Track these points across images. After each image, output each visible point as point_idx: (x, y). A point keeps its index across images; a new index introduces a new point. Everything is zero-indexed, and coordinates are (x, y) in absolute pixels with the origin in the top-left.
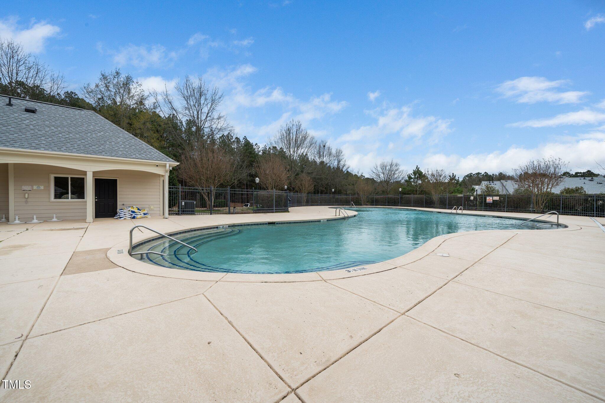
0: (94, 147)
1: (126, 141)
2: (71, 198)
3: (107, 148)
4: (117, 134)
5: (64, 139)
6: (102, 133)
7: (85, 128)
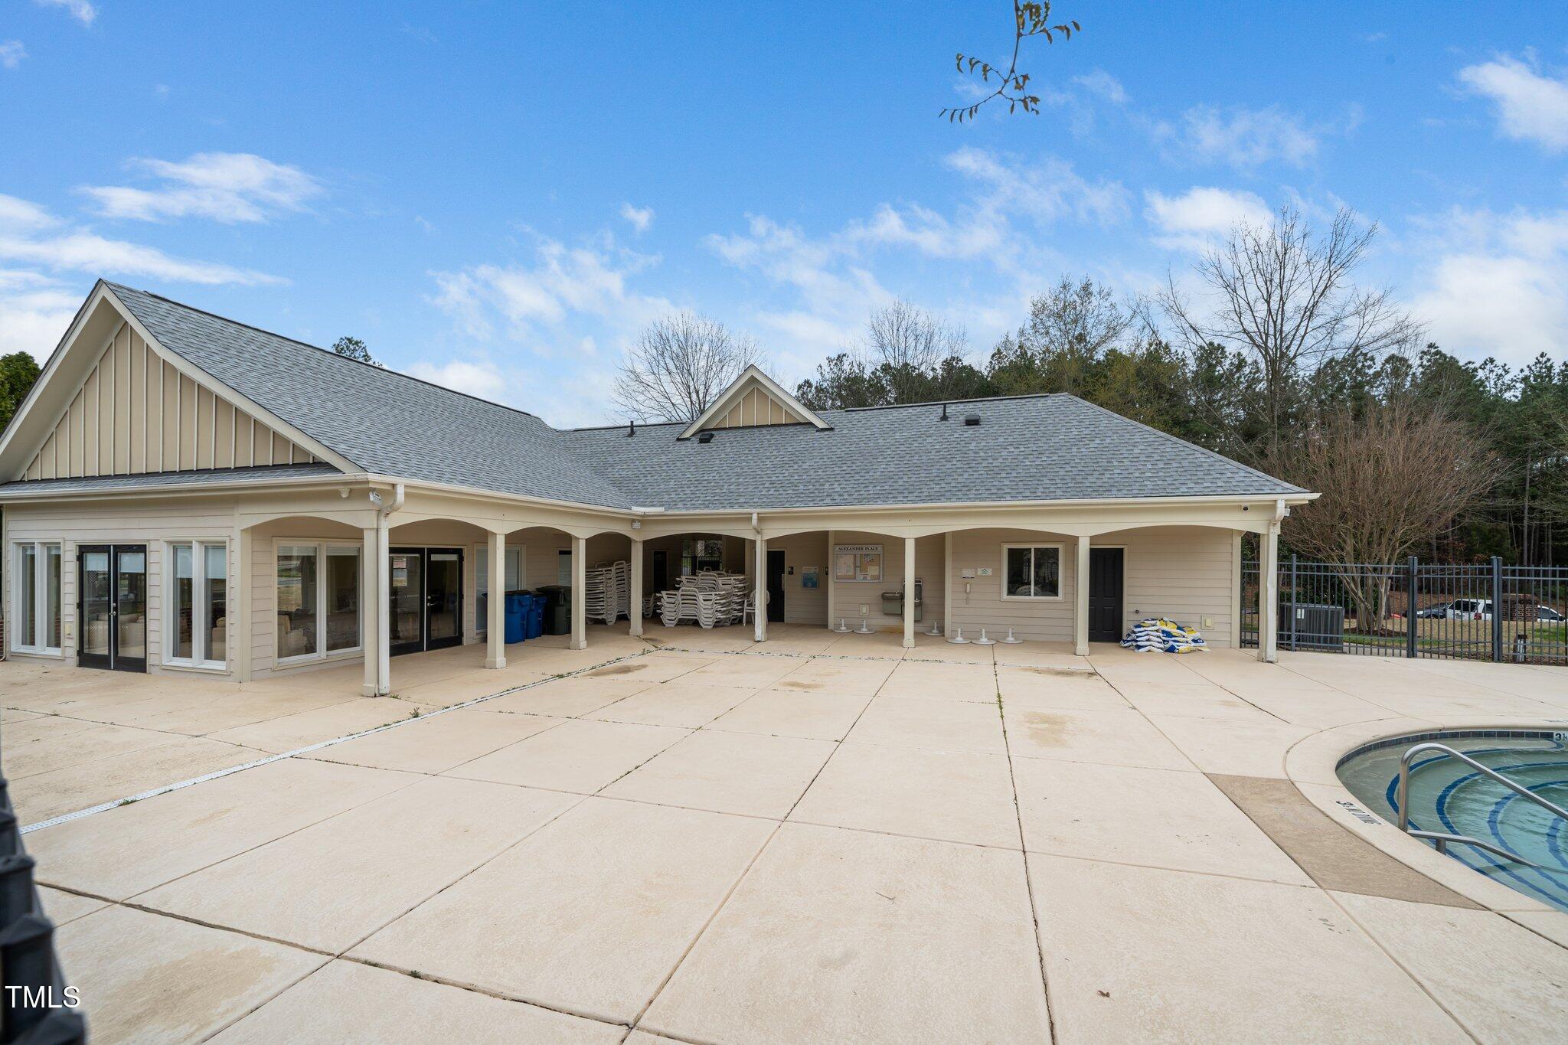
0: (1091, 479)
1: (1153, 451)
2: (1035, 595)
3: (1116, 476)
4: (1127, 436)
5: (1035, 470)
6: (1098, 441)
7: (1063, 437)
